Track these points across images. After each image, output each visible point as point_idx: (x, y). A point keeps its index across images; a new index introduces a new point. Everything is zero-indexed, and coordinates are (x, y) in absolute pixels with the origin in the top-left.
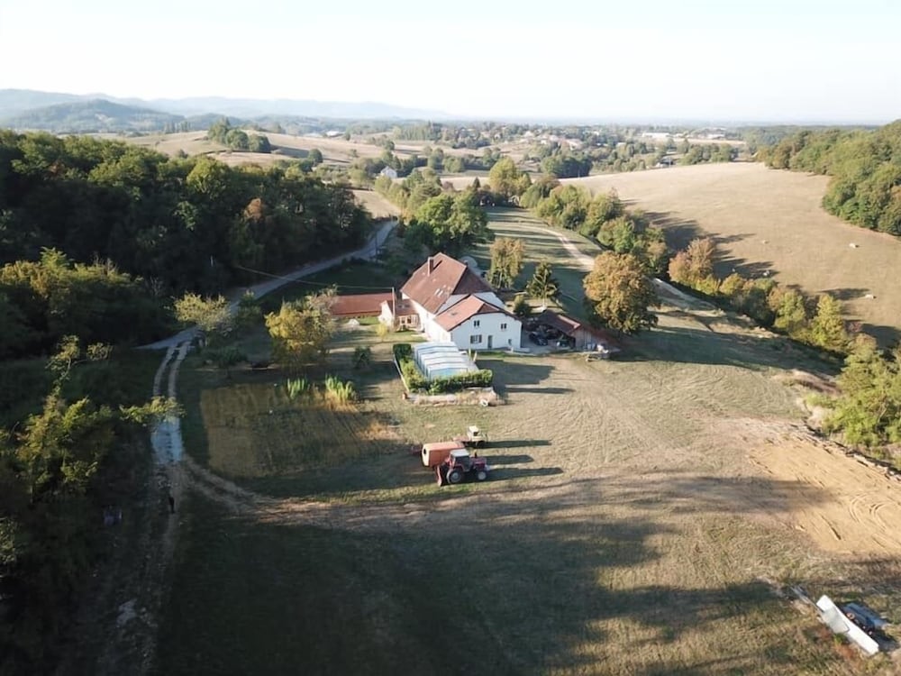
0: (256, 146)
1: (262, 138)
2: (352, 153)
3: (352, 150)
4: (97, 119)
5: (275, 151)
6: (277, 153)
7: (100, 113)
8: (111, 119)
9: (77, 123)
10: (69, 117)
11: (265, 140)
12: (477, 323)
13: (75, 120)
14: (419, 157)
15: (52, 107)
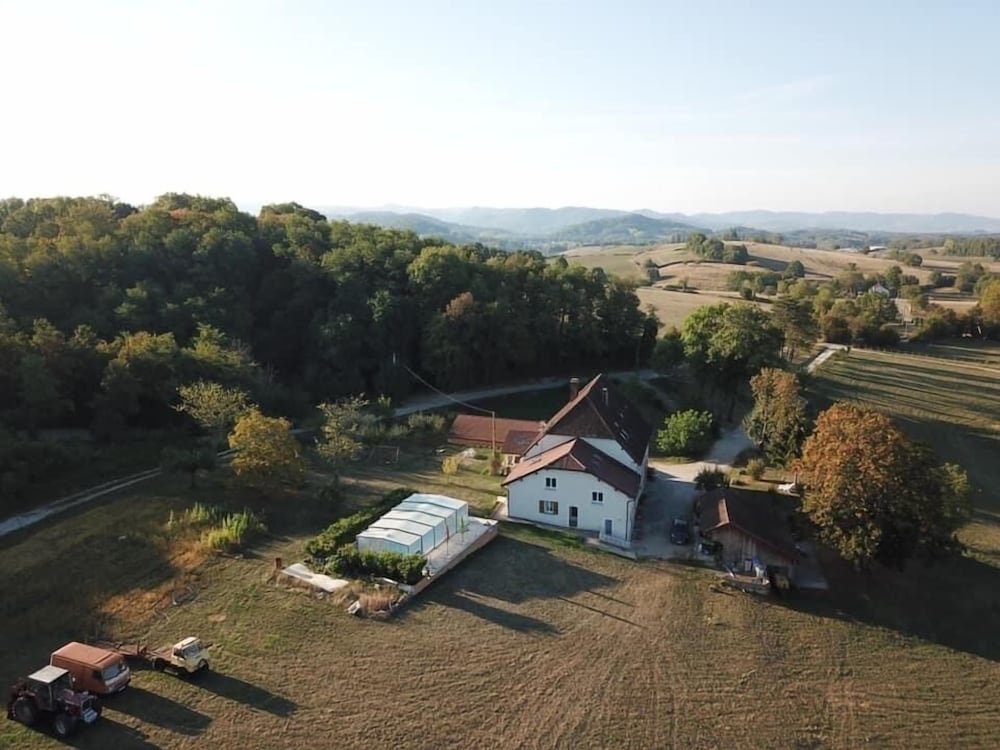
0: (732, 255)
1: (738, 248)
2: (849, 267)
3: (850, 264)
4: (628, 233)
5: (749, 263)
6: (753, 265)
7: (632, 227)
8: (641, 233)
9: (610, 236)
10: (604, 231)
11: (743, 249)
12: (550, 483)
13: (609, 233)
14: (944, 275)
15: (591, 223)
